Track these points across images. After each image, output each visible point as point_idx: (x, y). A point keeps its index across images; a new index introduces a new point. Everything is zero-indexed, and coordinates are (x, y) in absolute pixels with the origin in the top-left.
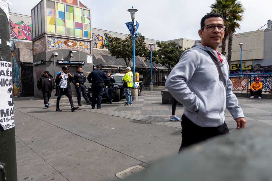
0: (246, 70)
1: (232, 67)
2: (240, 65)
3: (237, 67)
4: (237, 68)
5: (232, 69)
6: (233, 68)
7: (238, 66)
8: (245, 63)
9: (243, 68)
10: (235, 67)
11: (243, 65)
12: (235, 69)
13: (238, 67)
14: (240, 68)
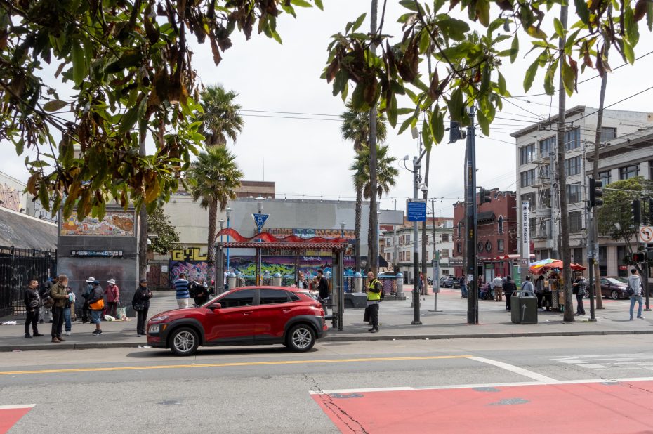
0: (201, 261)
1: (177, 254)
2: (190, 252)
3: (185, 255)
4: (185, 257)
5: (177, 258)
6: (179, 256)
7: (188, 253)
8: (199, 249)
9: (196, 258)
10: (182, 255)
11: (196, 251)
12: (181, 259)
13: (188, 256)
14: (190, 257)
